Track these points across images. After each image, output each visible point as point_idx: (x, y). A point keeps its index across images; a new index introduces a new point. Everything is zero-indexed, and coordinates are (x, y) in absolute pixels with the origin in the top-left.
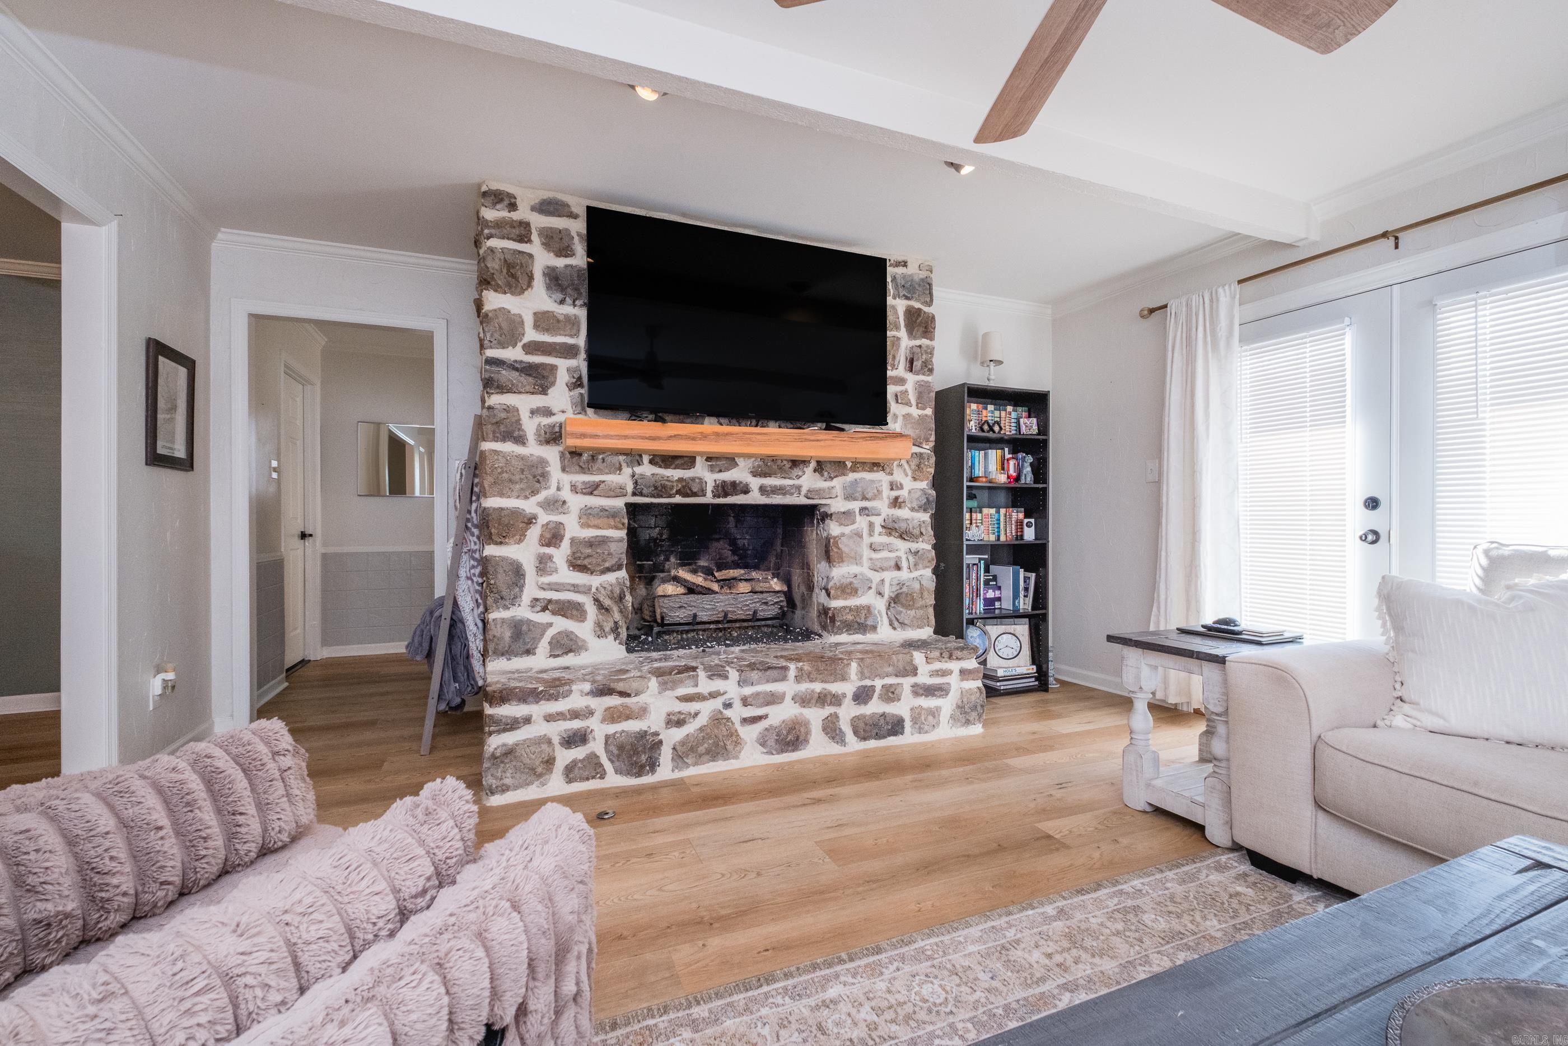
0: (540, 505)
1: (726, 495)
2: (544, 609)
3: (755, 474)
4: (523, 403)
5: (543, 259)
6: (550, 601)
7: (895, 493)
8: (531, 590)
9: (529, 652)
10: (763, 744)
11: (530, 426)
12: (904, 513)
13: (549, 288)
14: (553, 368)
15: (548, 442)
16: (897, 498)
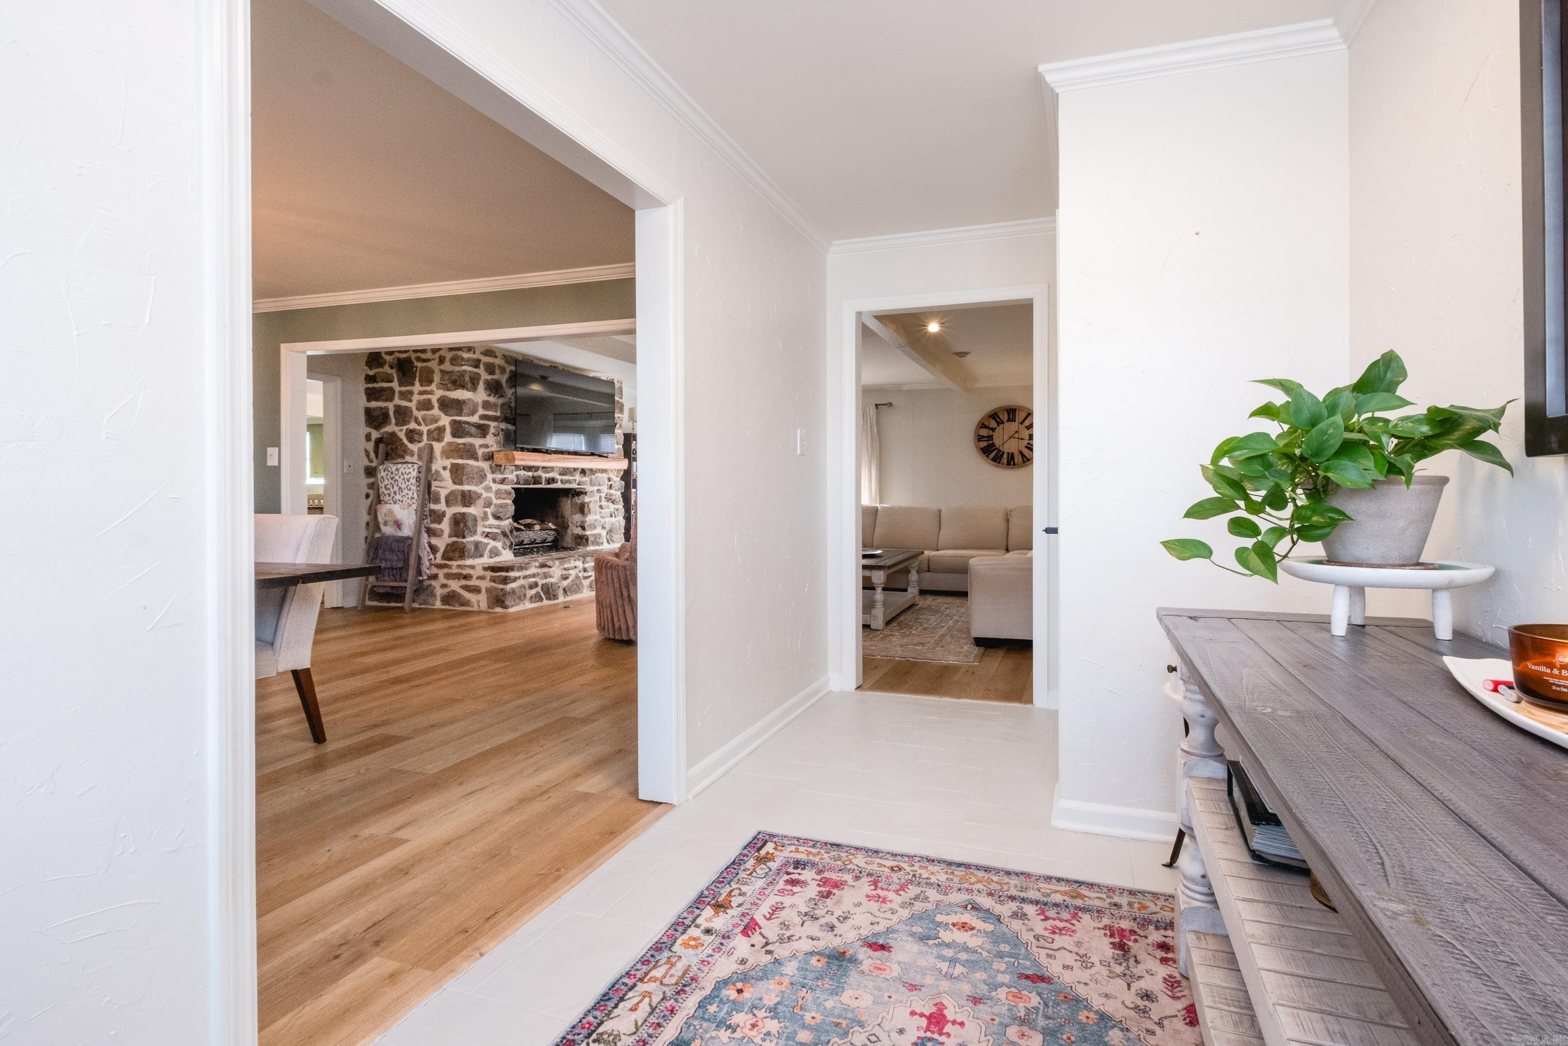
0: (484, 488)
1: (549, 483)
2: (487, 536)
3: (560, 474)
4: (477, 442)
5: (485, 376)
6: (488, 533)
7: (610, 483)
8: (480, 529)
9: (482, 556)
10: (591, 587)
11: (480, 452)
12: (612, 491)
13: (486, 389)
14: (489, 426)
15: (486, 460)
16: (611, 485)
